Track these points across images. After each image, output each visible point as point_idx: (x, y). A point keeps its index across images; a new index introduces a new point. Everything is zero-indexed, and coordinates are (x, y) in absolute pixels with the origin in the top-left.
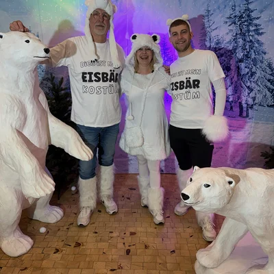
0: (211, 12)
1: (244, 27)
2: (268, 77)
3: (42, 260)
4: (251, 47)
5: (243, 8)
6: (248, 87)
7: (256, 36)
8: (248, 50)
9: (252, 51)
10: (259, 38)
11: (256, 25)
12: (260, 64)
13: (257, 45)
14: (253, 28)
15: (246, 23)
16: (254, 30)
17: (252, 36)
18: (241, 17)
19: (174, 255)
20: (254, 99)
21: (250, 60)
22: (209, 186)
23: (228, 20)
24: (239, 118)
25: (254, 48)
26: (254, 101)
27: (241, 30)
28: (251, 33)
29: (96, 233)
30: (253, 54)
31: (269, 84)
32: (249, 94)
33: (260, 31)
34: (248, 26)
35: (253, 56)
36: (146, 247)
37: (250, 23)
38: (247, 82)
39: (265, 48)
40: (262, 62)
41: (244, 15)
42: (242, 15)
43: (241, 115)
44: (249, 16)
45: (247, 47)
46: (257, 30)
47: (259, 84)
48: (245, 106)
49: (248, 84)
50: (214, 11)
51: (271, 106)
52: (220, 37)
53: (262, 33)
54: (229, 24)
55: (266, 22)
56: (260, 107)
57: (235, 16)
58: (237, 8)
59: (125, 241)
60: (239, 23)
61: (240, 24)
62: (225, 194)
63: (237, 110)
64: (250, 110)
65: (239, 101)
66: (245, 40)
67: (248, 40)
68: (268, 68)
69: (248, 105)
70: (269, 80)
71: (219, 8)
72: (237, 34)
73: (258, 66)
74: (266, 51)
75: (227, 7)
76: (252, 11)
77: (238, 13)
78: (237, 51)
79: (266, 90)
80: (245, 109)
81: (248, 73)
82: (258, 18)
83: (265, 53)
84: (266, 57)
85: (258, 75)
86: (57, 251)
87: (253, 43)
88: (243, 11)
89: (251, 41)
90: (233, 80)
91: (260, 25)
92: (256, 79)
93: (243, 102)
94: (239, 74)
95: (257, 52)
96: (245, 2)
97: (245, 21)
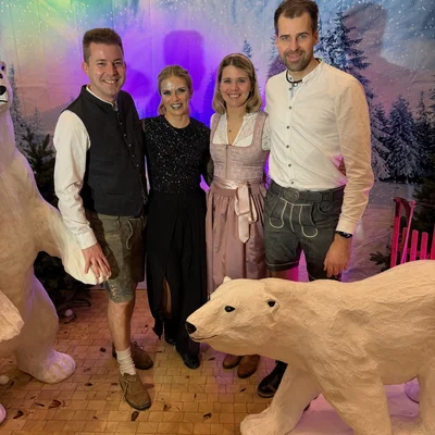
1: (337, 55)
2: (379, 133)
5: (334, 25)
7: (357, 70)
10: (362, 72)
11: (356, 53)
14: (352, 57)
15: (339, 50)
16: (353, 60)
17: (351, 69)
18: (331, 39)
19: (209, 420)
22: (233, 309)
27: (332, 60)
28: (348, 65)
29: (90, 385)
31: (380, 145)
33: (363, 62)
34: (342, 53)
36: (166, 408)
37: (345, 49)
39: (372, 88)
41: (336, 37)
42: (333, 37)
44: (343, 38)
46: (357, 60)
51: (386, 180)
53: (365, 65)
55: (371, 47)
57: (322, 39)
58: (324, 26)
60: (328, 49)
61: (331, 50)
68: (377, 120)
70: (380, 139)
74: (373, 92)
76: (348, 31)
77: (325, 34)
79: (377, 154)
82: (357, 42)
83: (372, 97)
84: (373, 102)
88: (333, 30)
91: (362, 53)
96: (336, 17)
97: (338, 46)
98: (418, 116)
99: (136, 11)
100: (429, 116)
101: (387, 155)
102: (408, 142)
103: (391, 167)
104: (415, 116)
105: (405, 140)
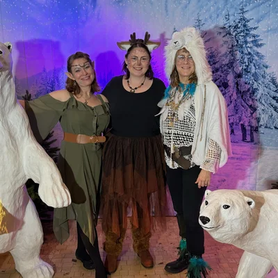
0: (203, 22)
1: (241, 38)
2: (273, 94)
4: (250, 61)
5: (238, 17)
6: (251, 106)
7: (255, 48)
8: (247, 64)
9: (252, 65)
10: (259, 50)
11: (254, 36)
12: (262, 79)
13: (256, 58)
14: (251, 39)
15: (242, 34)
16: (252, 41)
17: (251, 48)
18: (236, 27)
20: (258, 120)
21: (250, 75)
22: (228, 207)
23: (221, 31)
24: (243, 144)
25: (254, 61)
26: (258, 122)
27: (237, 41)
28: (248, 45)
30: (253, 68)
31: (274, 102)
32: (252, 114)
33: (259, 43)
34: (244, 37)
35: (253, 70)
37: (247, 34)
38: (248, 100)
39: (267, 61)
40: (264, 77)
41: (239, 25)
42: (237, 25)
43: (244, 139)
44: (245, 26)
45: (246, 60)
46: (255, 41)
47: (263, 102)
48: (248, 128)
49: (251, 103)
50: (206, 20)
52: (213, 50)
53: (260, 45)
54: (223, 34)
55: (265, 32)
56: (267, 129)
57: (230, 26)
58: (231, 18)
60: (234, 34)
61: (236, 35)
62: (246, 215)
63: (239, 133)
64: (254, 134)
65: (241, 122)
66: (242, 53)
67: (246, 52)
68: (271, 84)
69: (251, 127)
70: (274, 98)
71: (211, 17)
72: (232, 46)
73: (260, 82)
74: (267, 64)
75: (220, 17)
76: (248, 21)
77: (232, 23)
78: (234, 65)
79: (272, 109)
80: (248, 133)
81: (249, 90)
82: (255, 29)
83: (267, 67)
84: (268, 71)
85: (260, 92)
87: (252, 56)
88: (237, 21)
89: (250, 54)
90: (232, 98)
91: (258, 36)
92: (258, 97)
93: (246, 124)
94: (238, 91)
95: (257, 66)
96: (240, 11)
97: (242, 31)
99: (95, 6)
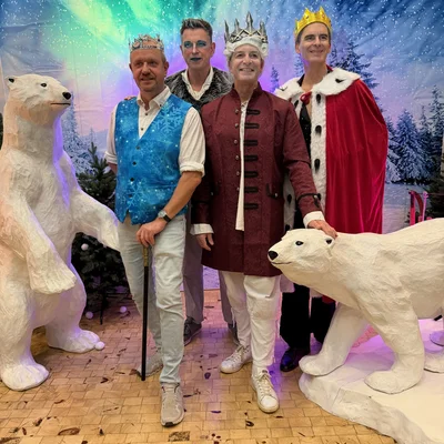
3: (85, 391)
5: (346, 53)
11: (366, 75)
18: (345, 65)
22: (302, 243)
33: (372, 83)
41: (349, 63)
42: (346, 62)
44: (355, 63)
46: (367, 81)
51: (397, 182)
57: (337, 64)
58: (338, 54)
59: (202, 364)
74: (382, 107)
76: (359, 57)
77: (340, 60)
82: (367, 66)
86: (105, 380)
88: (346, 57)
91: (370, 75)
96: (348, 46)
98: (421, 126)
100: (431, 127)
101: (397, 160)
102: (414, 149)
103: (401, 171)
104: (419, 126)
105: (411, 147)
